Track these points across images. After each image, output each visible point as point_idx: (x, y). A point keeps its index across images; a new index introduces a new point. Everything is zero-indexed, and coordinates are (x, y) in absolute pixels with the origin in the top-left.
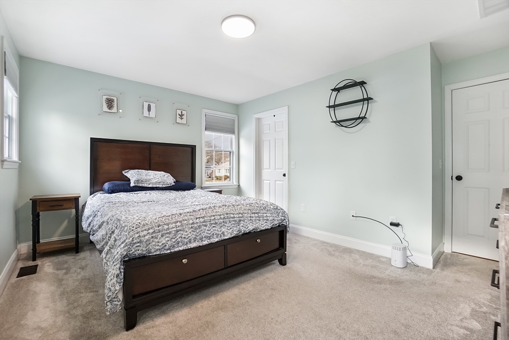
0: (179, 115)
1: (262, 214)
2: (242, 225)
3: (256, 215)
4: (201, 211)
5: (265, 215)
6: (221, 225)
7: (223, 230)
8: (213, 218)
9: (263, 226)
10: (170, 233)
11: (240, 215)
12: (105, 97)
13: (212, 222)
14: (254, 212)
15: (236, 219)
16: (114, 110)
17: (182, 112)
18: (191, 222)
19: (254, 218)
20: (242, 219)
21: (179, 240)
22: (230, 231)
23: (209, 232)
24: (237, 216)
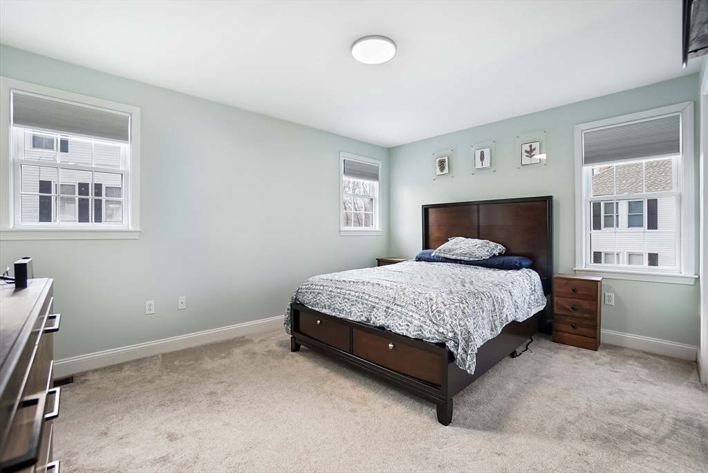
0: (526, 152)
1: (406, 311)
2: (374, 313)
3: (399, 309)
4: (352, 283)
5: (411, 314)
6: (352, 303)
7: (353, 309)
8: (348, 292)
9: (400, 328)
10: (314, 293)
11: (377, 301)
12: (438, 160)
13: (346, 296)
14: (398, 302)
15: (369, 302)
16: (446, 171)
17: (531, 146)
18: (330, 289)
19: (393, 312)
20: (377, 306)
21: (318, 301)
22: (359, 314)
23: (340, 305)
24: (373, 299)
